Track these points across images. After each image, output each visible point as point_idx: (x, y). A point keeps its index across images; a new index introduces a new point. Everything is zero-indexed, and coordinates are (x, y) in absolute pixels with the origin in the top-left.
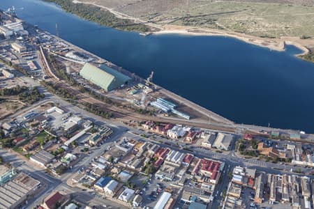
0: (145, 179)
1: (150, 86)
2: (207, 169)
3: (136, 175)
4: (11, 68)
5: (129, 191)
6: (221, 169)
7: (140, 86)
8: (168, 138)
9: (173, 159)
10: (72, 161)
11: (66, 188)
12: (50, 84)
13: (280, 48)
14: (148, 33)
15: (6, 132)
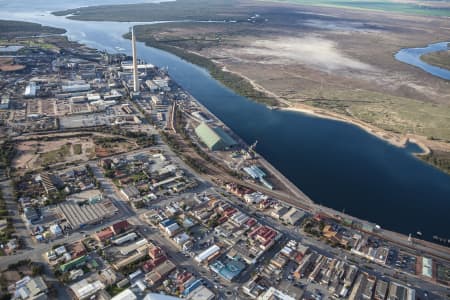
0: (205, 230)
1: (252, 154)
2: (262, 235)
3: (199, 224)
4: (142, 116)
5: (185, 236)
6: (276, 238)
7: (243, 151)
8: (243, 201)
9: (237, 219)
10: (152, 200)
11: (136, 220)
12: (166, 135)
13: (401, 144)
14: (275, 107)
15: (112, 165)
